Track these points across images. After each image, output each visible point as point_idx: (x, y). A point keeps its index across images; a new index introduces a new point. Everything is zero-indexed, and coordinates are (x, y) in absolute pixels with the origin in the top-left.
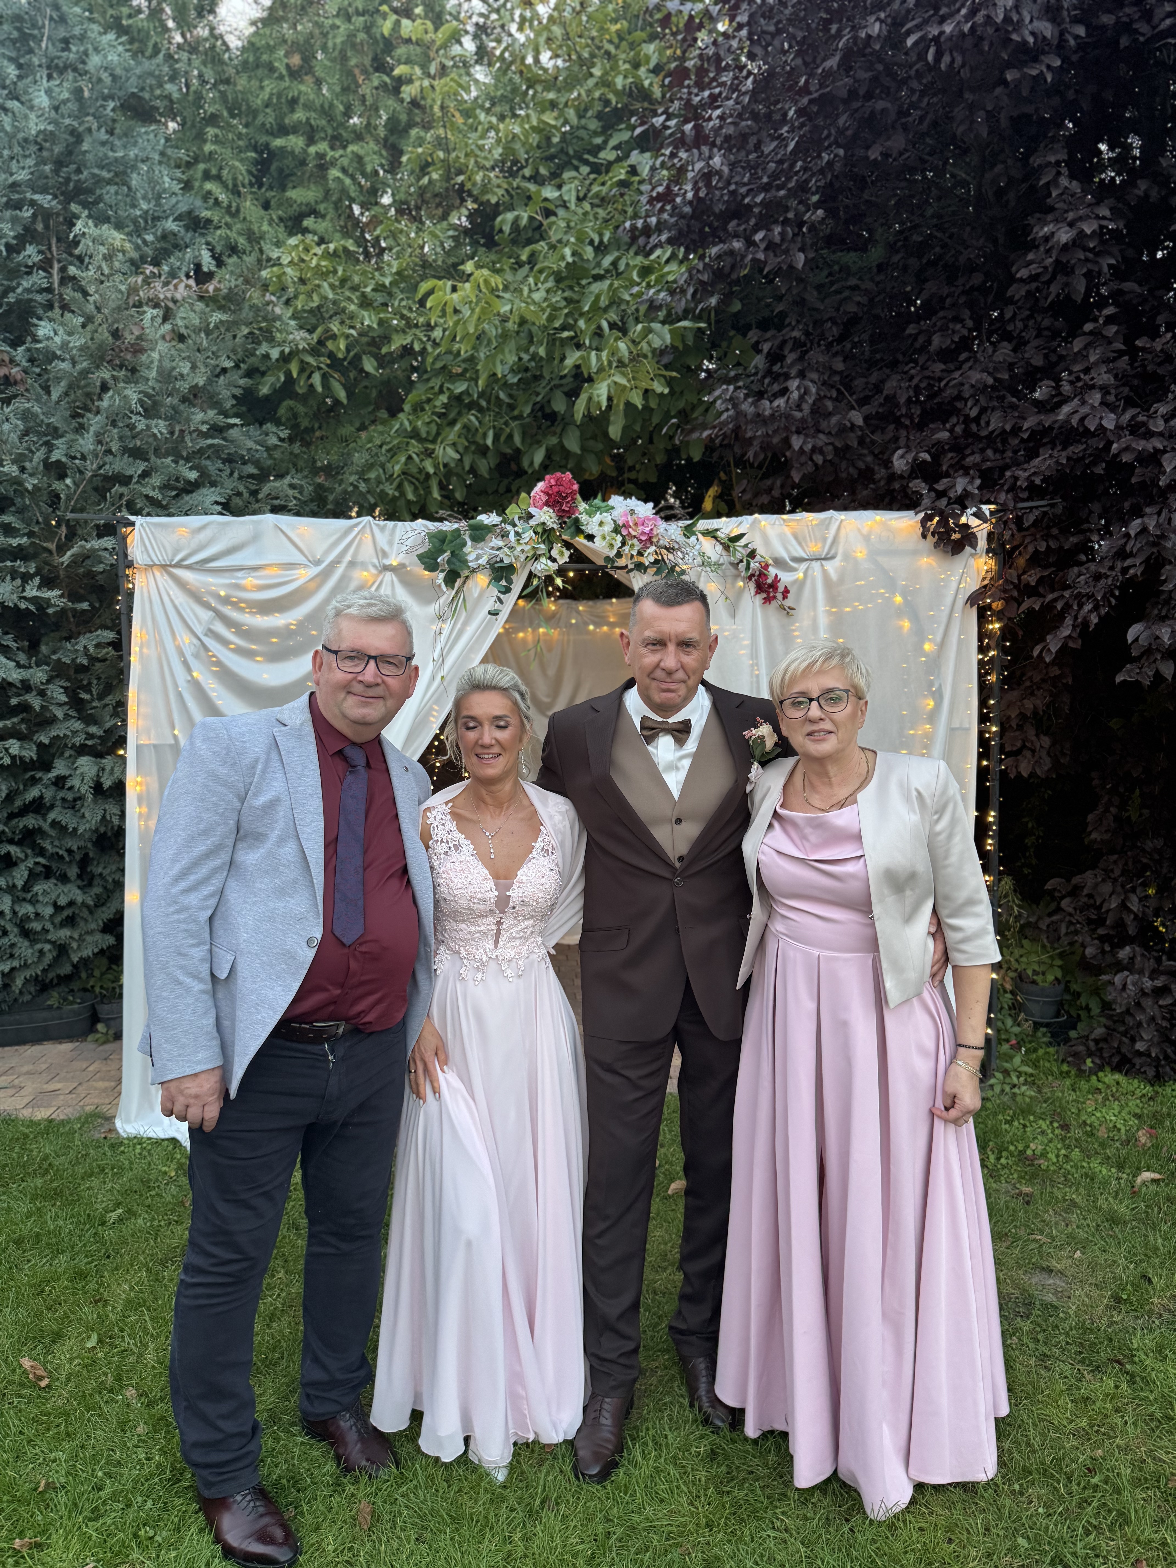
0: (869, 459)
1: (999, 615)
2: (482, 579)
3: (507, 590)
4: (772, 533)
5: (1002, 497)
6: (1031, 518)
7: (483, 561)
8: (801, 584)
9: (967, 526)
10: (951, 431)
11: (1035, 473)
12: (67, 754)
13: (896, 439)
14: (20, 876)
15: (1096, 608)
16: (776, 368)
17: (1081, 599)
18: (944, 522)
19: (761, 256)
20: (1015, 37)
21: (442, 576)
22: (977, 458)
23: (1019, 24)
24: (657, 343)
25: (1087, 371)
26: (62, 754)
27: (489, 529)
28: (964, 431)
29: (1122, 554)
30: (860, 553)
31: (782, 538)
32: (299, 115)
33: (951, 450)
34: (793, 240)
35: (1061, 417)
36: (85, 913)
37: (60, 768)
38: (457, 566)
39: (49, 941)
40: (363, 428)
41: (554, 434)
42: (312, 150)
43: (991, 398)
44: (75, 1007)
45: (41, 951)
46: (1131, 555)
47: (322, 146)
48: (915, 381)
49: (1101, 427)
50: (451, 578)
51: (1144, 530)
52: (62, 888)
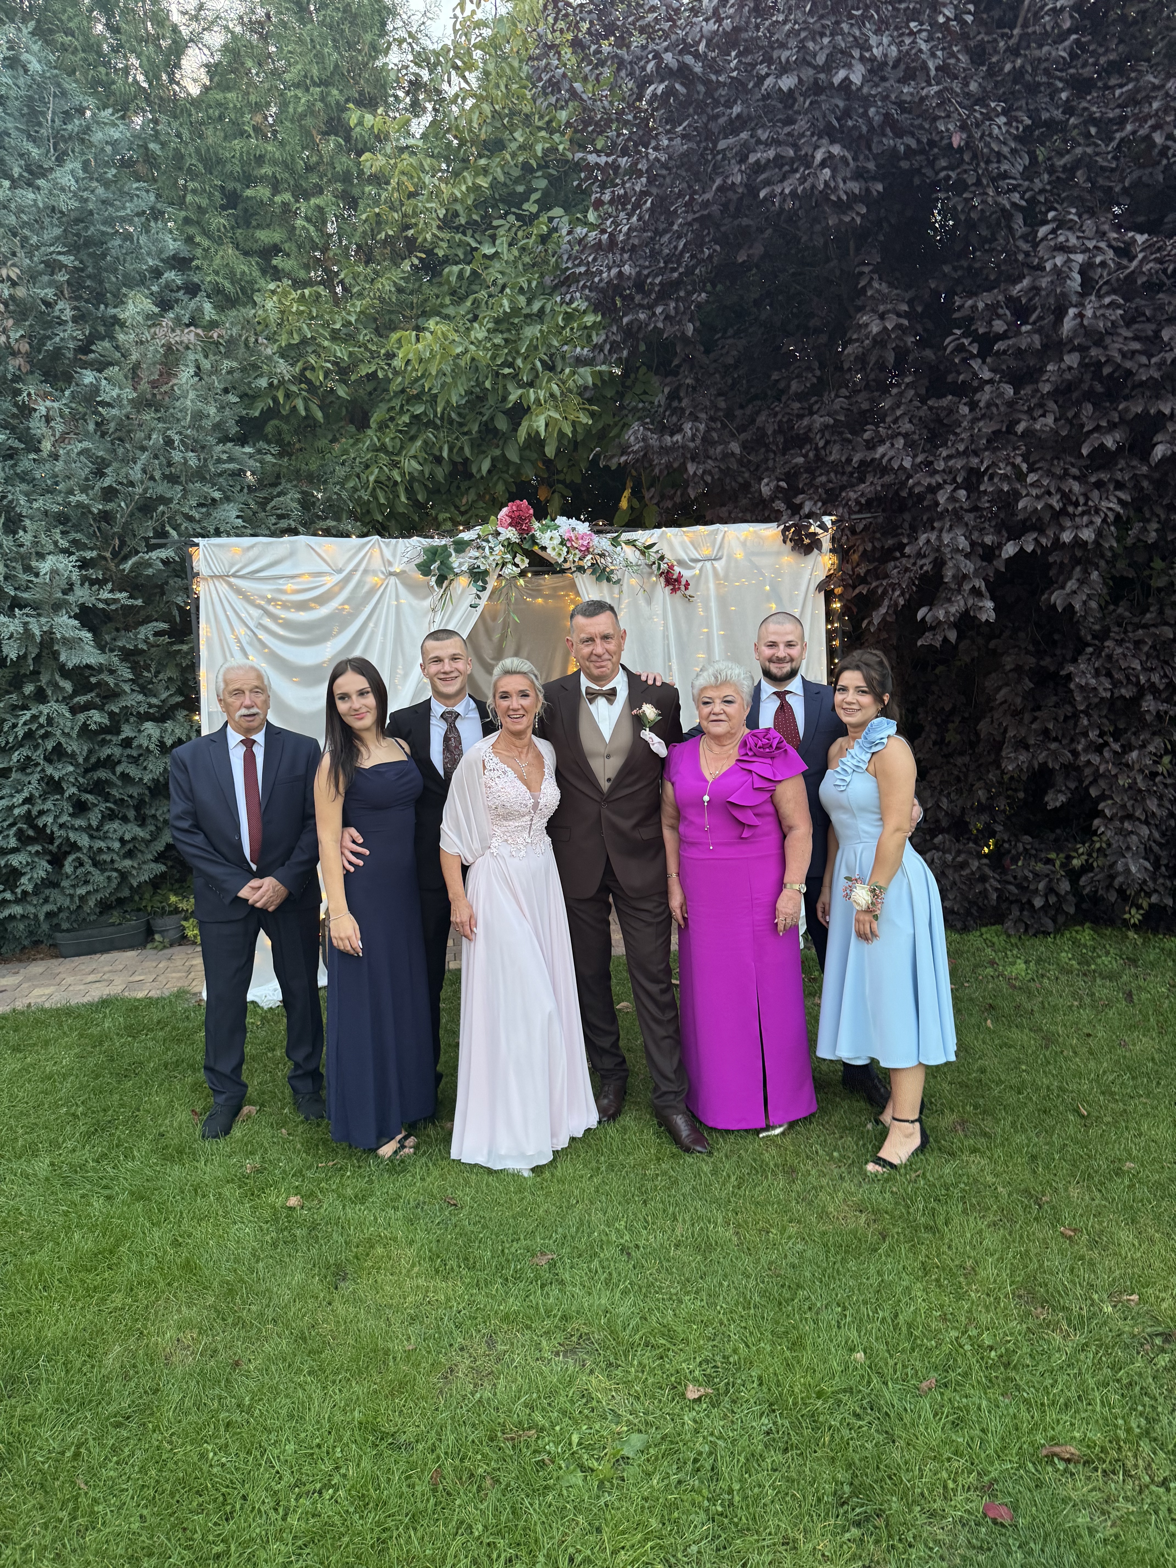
0: (747, 475)
1: (841, 597)
2: (464, 580)
3: (484, 589)
4: (676, 542)
5: (841, 510)
6: (861, 526)
7: (465, 568)
8: (698, 578)
9: (815, 534)
10: (805, 456)
11: (862, 495)
12: (132, 720)
13: (767, 460)
14: (94, 818)
15: (902, 594)
16: (675, 404)
17: (893, 587)
18: (797, 532)
19: (660, 325)
20: (833, 198)
21: (434, 579)
22: (823, 479)
23: (836, 188)
24: (580, 382)
25: (895, 421)
26: (127, 721)
27: (468, 543)
28: (816, 455)
29: (920, 555)
30: (739, 555)
31: (682, 544)
32: (266, 170)
33: (806, 471)
34: (684, 313)
35: (877, 456)
36: (142, 847)
37: (127, 731)
38: (445, 571)
39: (116, 870)
40: (334, 440)
41: (497, 446)
42: (278, 199)
43: (833, 434)
44: (134, 923)
45: (109, 878)
46: (924, 556)
47: (287, 197)
48: (779, 417)
49: (901, 467)
50: (440, 580)
51: (928, 541)
52: (125, 827)
